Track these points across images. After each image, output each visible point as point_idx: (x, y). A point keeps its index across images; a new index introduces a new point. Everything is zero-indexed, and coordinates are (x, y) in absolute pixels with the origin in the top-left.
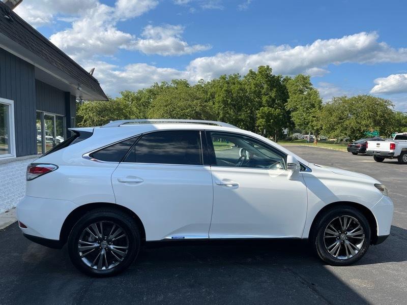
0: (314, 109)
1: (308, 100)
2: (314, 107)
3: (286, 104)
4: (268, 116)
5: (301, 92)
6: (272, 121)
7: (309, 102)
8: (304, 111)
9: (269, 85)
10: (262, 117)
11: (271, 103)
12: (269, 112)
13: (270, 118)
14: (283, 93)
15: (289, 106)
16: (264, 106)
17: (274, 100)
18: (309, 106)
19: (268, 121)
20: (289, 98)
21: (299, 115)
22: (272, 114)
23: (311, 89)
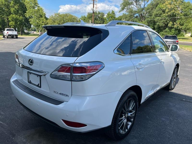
0: (42, 18)
1: (38, 13)
2: (42, 17)
3: (26, 14)
4: (16, 20)
5: (34, 8)
6: (18, 23)
7: (39, 14)
8: (37, 19)
9: (14, 2)
10: (12, 21)
11: (16, 12)
12: (16, 17)
13: (17, 21)
14: (23, 7)
15: (27, 15)
16: (12, 14)
17: (18, 11)
18: (39, 16)
19: (16, 23)
20: (27, 11)
21: (35, 21)
22: (18, 19)
23: (39, 7)
